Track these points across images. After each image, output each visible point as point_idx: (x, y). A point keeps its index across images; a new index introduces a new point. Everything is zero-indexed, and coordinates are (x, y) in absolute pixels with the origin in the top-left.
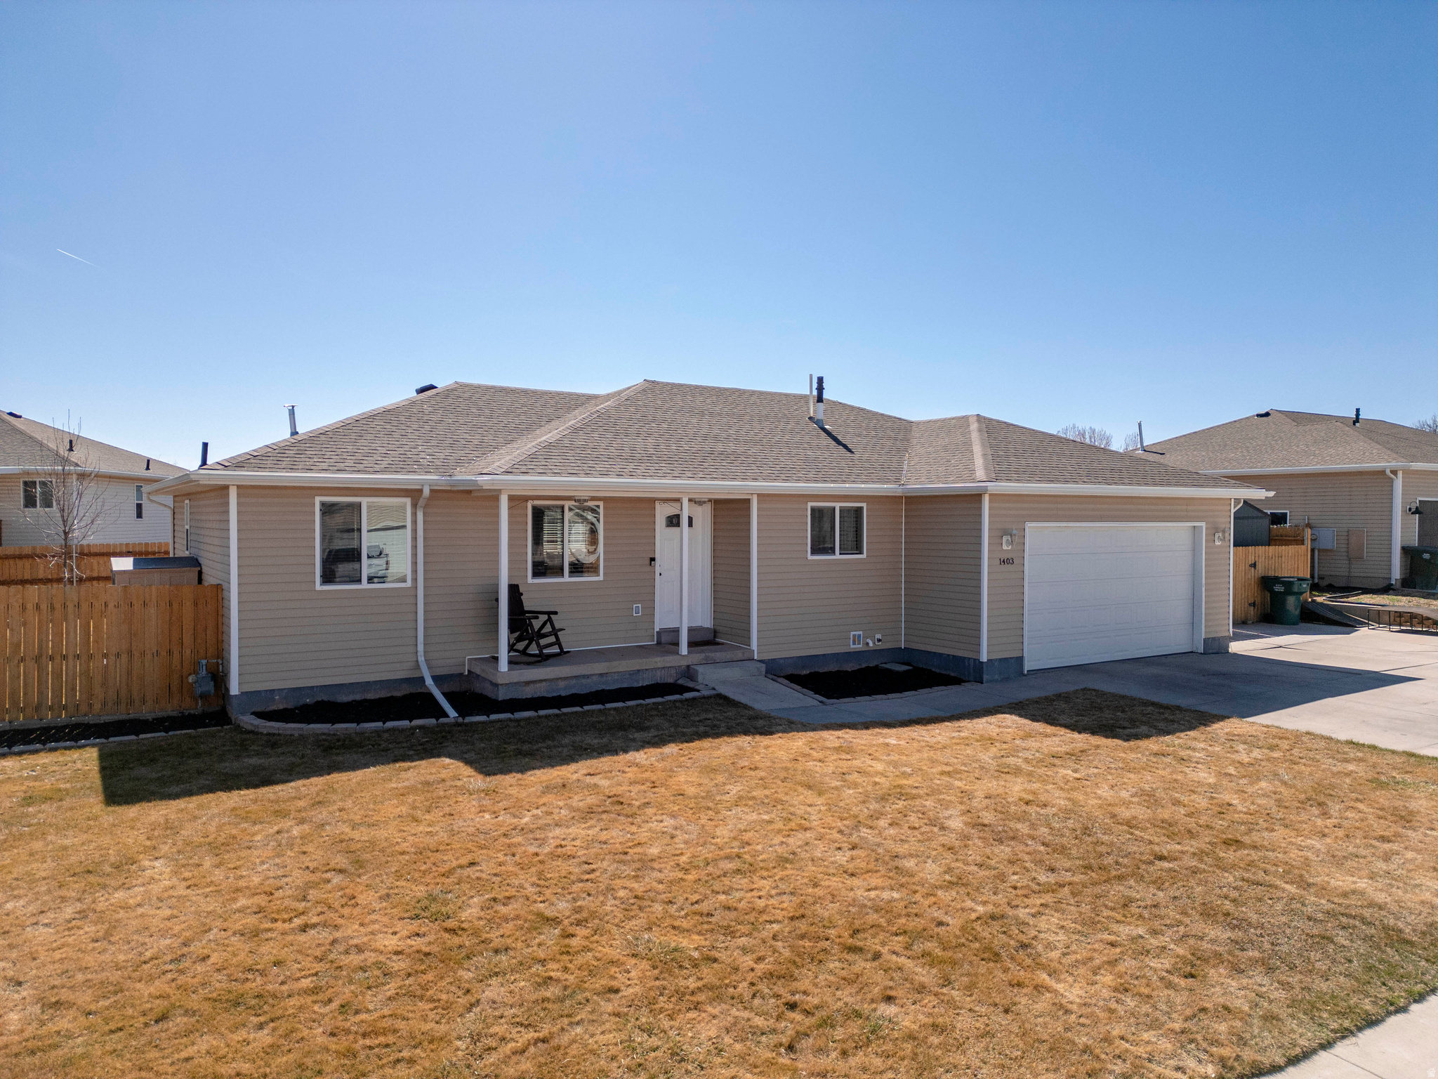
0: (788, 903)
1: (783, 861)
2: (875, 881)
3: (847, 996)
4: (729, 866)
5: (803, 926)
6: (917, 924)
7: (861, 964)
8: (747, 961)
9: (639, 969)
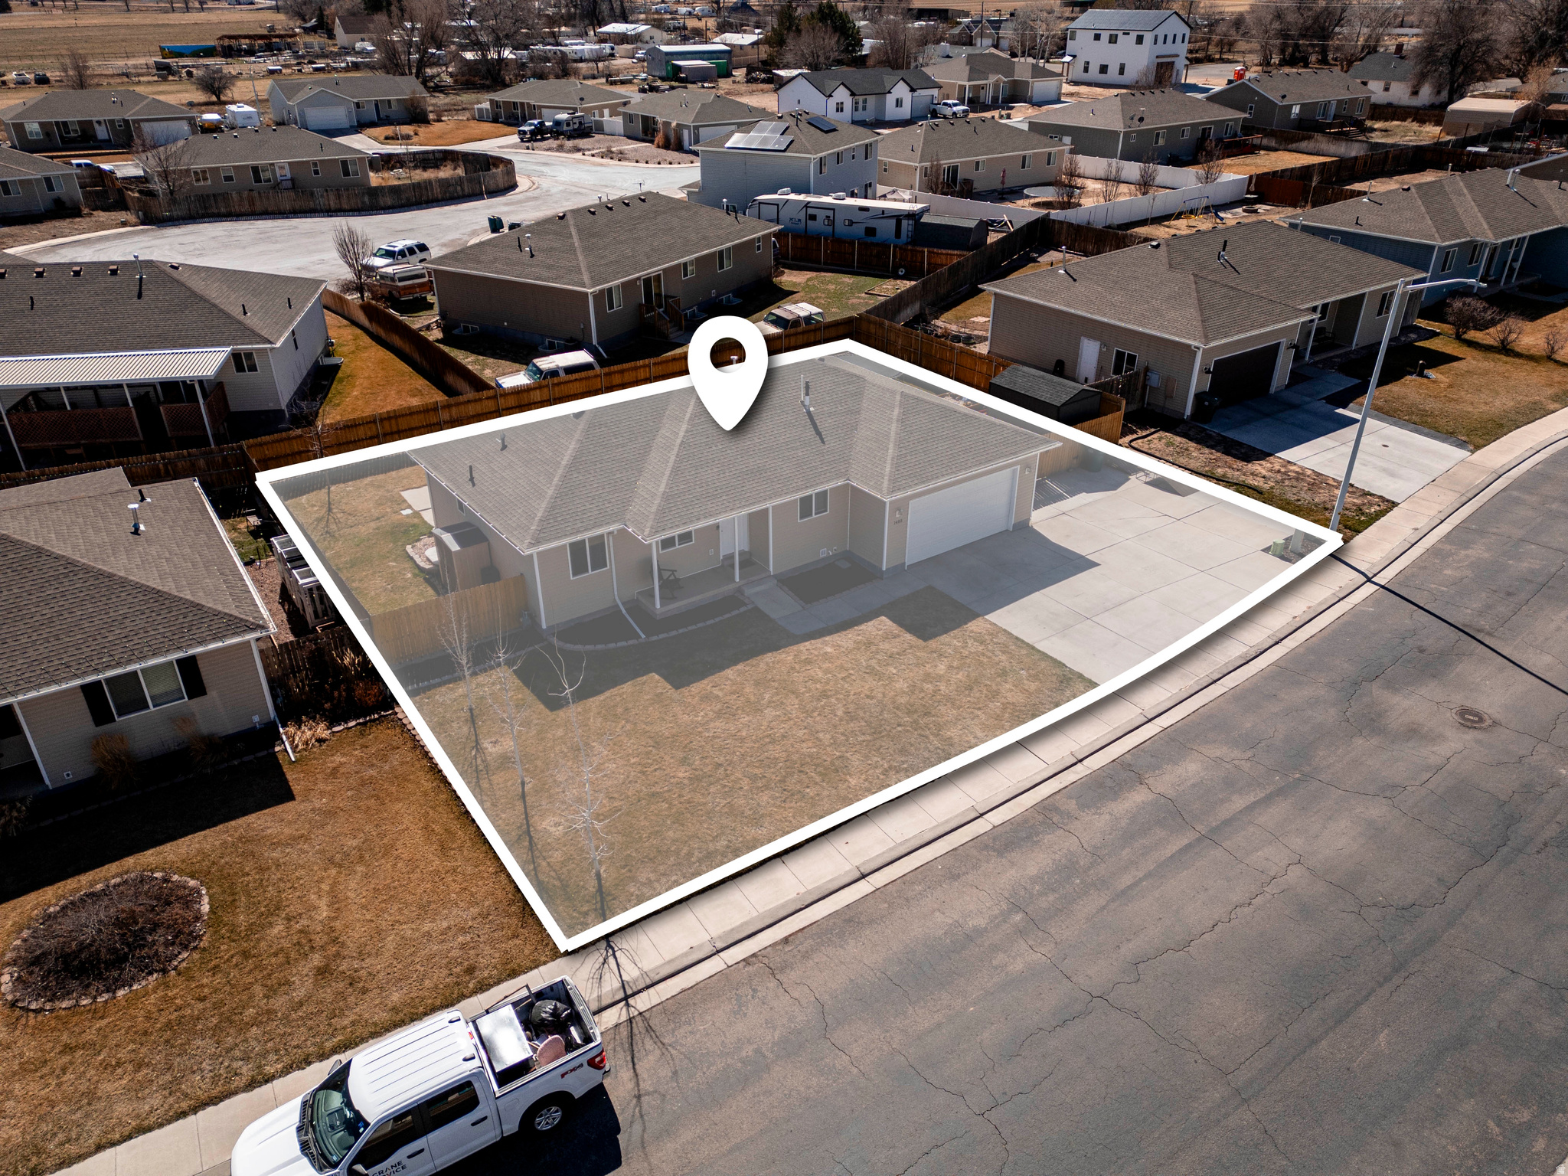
0: (784, 755)
1: (784, 737)
2: (810, 744)
3: (798, 787)
4: (767, 740)
5: (788, 763)
6: (819, 761)
7: (803, 776)
8: (774, 777)
9: (746, 781)
